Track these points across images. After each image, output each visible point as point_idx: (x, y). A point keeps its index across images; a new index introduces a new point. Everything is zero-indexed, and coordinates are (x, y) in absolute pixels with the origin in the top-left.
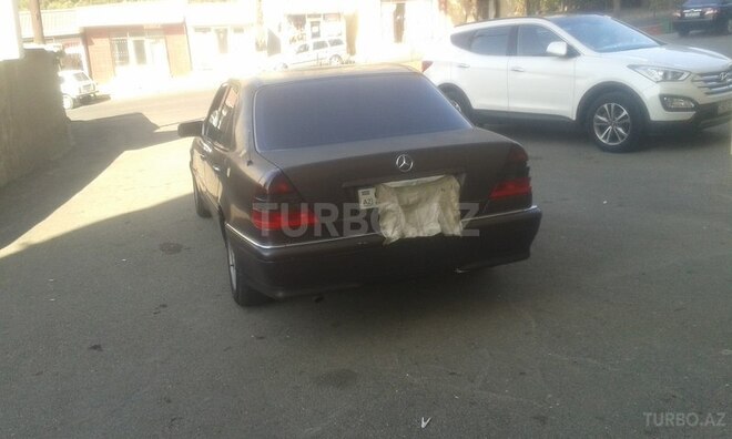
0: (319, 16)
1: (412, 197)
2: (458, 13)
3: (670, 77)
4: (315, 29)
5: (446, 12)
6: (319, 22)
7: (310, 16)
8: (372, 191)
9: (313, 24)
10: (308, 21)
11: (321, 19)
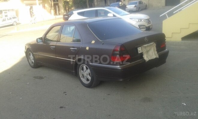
0: (7, 10)
1: (148, 49)
2: (48, 9)
3: (140, 21)
4: (6, 14)
5: (45, 9)
6: (7, 12)
7: (4, 10)
8: (140, 48)
9: (5, 13)
10: (3, 12)
11: (7, 11)
